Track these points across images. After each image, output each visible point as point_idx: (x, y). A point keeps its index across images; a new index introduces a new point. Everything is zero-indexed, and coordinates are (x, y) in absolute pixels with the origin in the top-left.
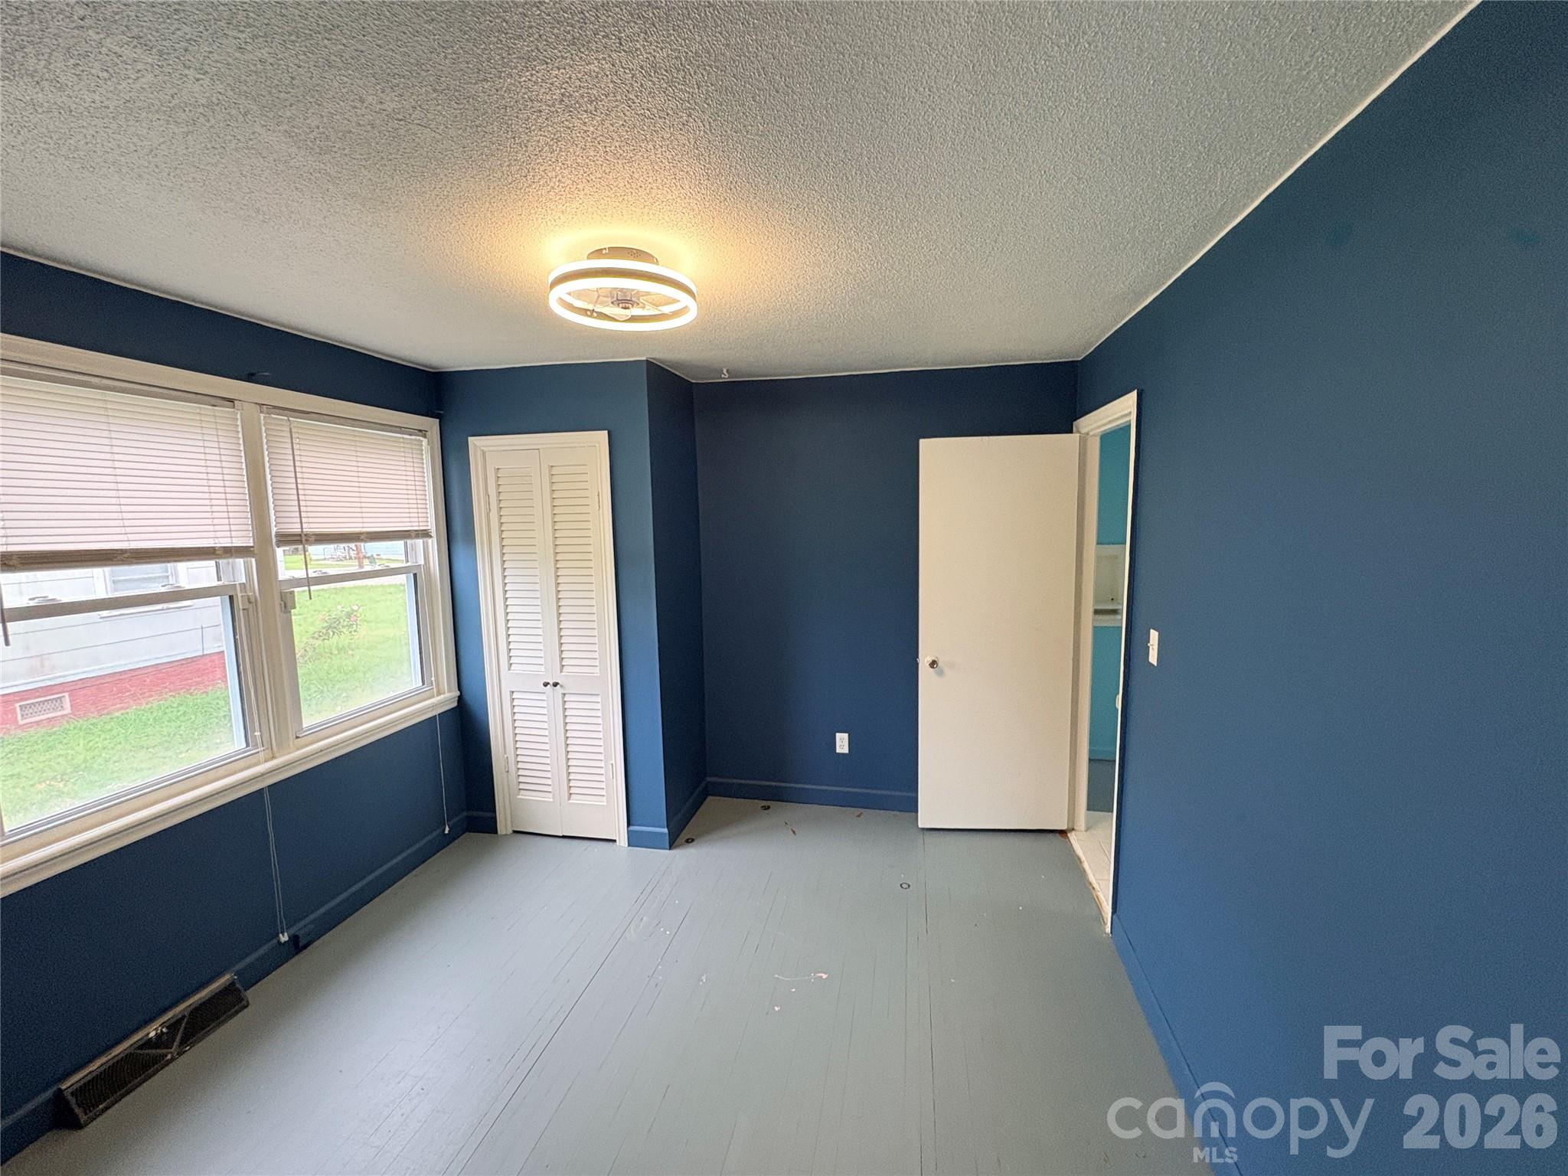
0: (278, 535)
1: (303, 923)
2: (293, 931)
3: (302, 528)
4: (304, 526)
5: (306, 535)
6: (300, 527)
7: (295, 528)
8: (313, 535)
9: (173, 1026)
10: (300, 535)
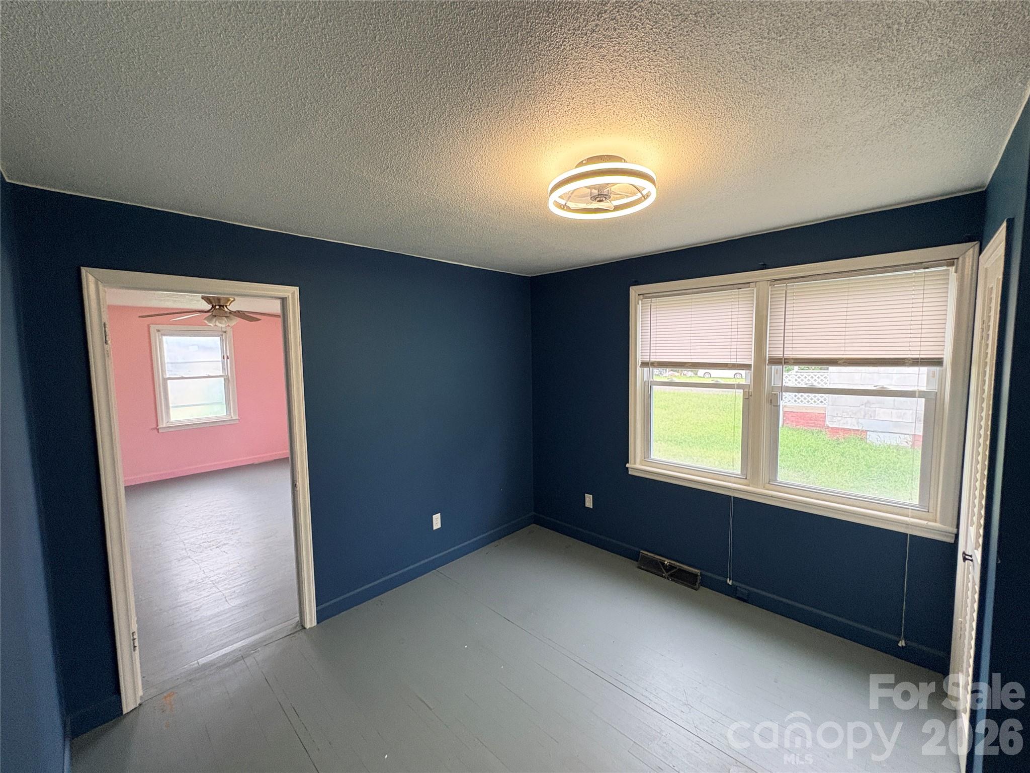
0: (770, 358)
1: (743, 586)
2: (737, 584)
3: (783, 354)
4: (785, 353)
5: (785, 359)
6: (782, 353)
7: (779, 354)
8: (793, 359)
9: (672, 567)
10: (782, 359)
